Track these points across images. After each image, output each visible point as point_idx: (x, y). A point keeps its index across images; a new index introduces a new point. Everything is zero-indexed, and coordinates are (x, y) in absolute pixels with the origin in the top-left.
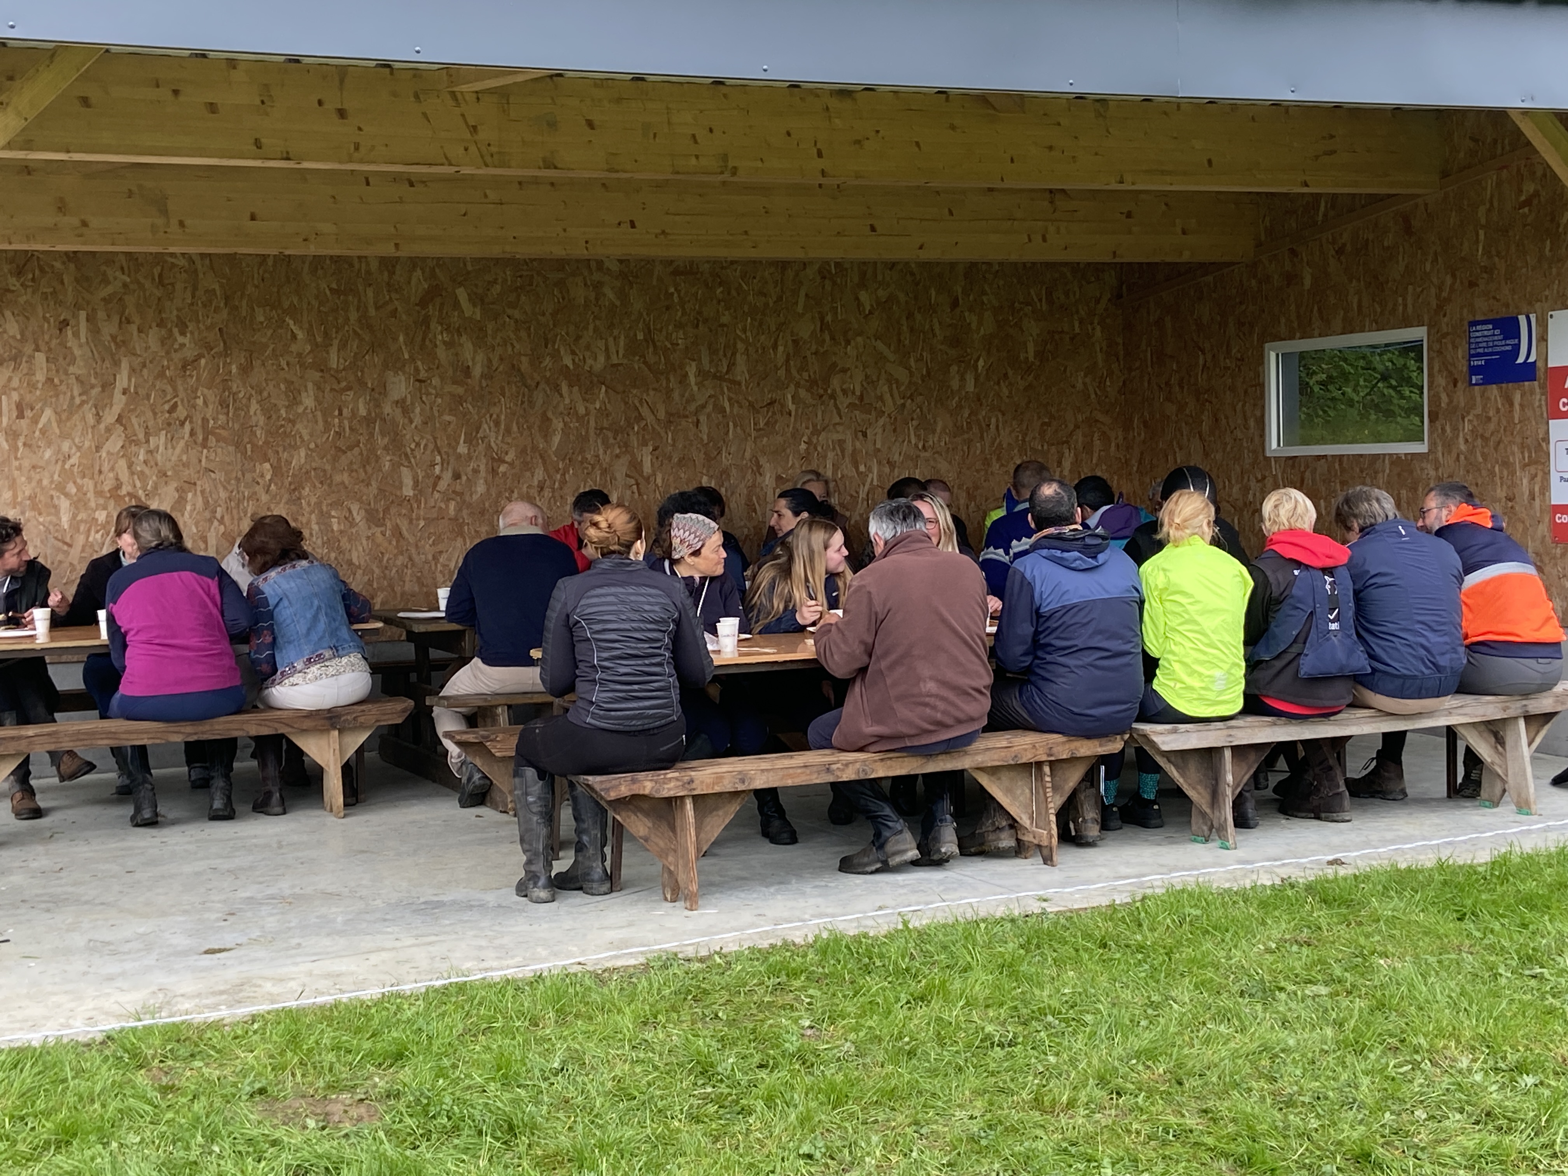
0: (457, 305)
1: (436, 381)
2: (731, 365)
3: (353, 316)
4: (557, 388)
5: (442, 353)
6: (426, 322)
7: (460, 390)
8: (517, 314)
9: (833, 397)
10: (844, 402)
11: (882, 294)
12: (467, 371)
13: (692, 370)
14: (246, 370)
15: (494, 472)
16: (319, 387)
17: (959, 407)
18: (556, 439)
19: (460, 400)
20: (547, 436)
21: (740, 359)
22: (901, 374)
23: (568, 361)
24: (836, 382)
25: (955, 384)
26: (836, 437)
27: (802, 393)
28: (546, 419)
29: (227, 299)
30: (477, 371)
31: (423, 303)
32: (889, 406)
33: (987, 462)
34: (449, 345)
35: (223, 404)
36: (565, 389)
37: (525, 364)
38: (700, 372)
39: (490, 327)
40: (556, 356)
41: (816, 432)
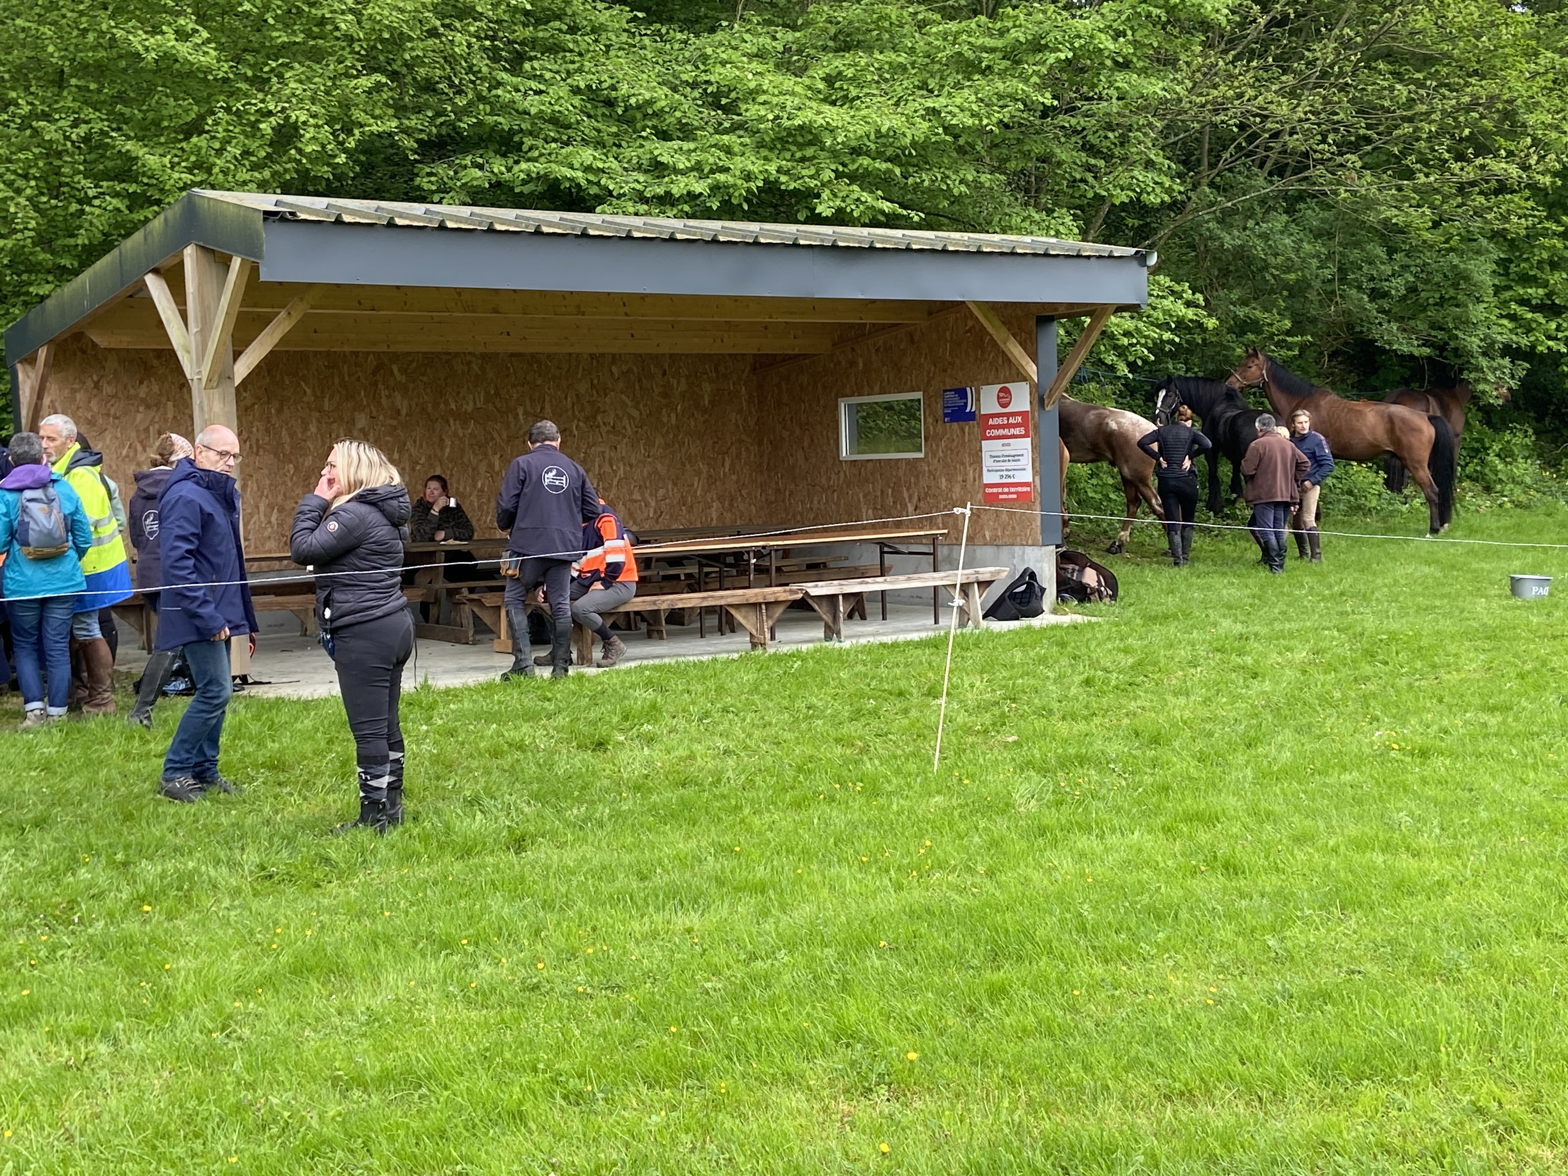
0: (392, 373)
1: (381, 418)
2: (542, 408)
3: (337, 381)
4: (447, 422)
5: (384, 401)
6: (375, 384)
7: (394, 423)
8: (425, 379)
9: (598, 426)
10: (604, 430)
11: (625, 368)
12: (398, 412)
13: (520, 411)
14: (280, 411)
15: (413, 469)
16: (319, 421)
17: (668, 432)
18: (448, 450)
19: (395, 428)
20: (442, 449)
21: (547, 405)
22: (636, 413)
23: (453, 406)
24: (599, 418)
25: (665, 419)
26: (600, 449)
27: (581, 424)
28: (442, 440)
29: (269, 371)
30: (404, 412)
31: (374, 373)
32: (629, 432)
33: (683, 464)
34: (389, 397)
35: (267, 431)
36: (452, 422)
37: (430, 409)
38: (526, 413)
39: (411, 386)
40: (447, 403)
41: (590, 447)
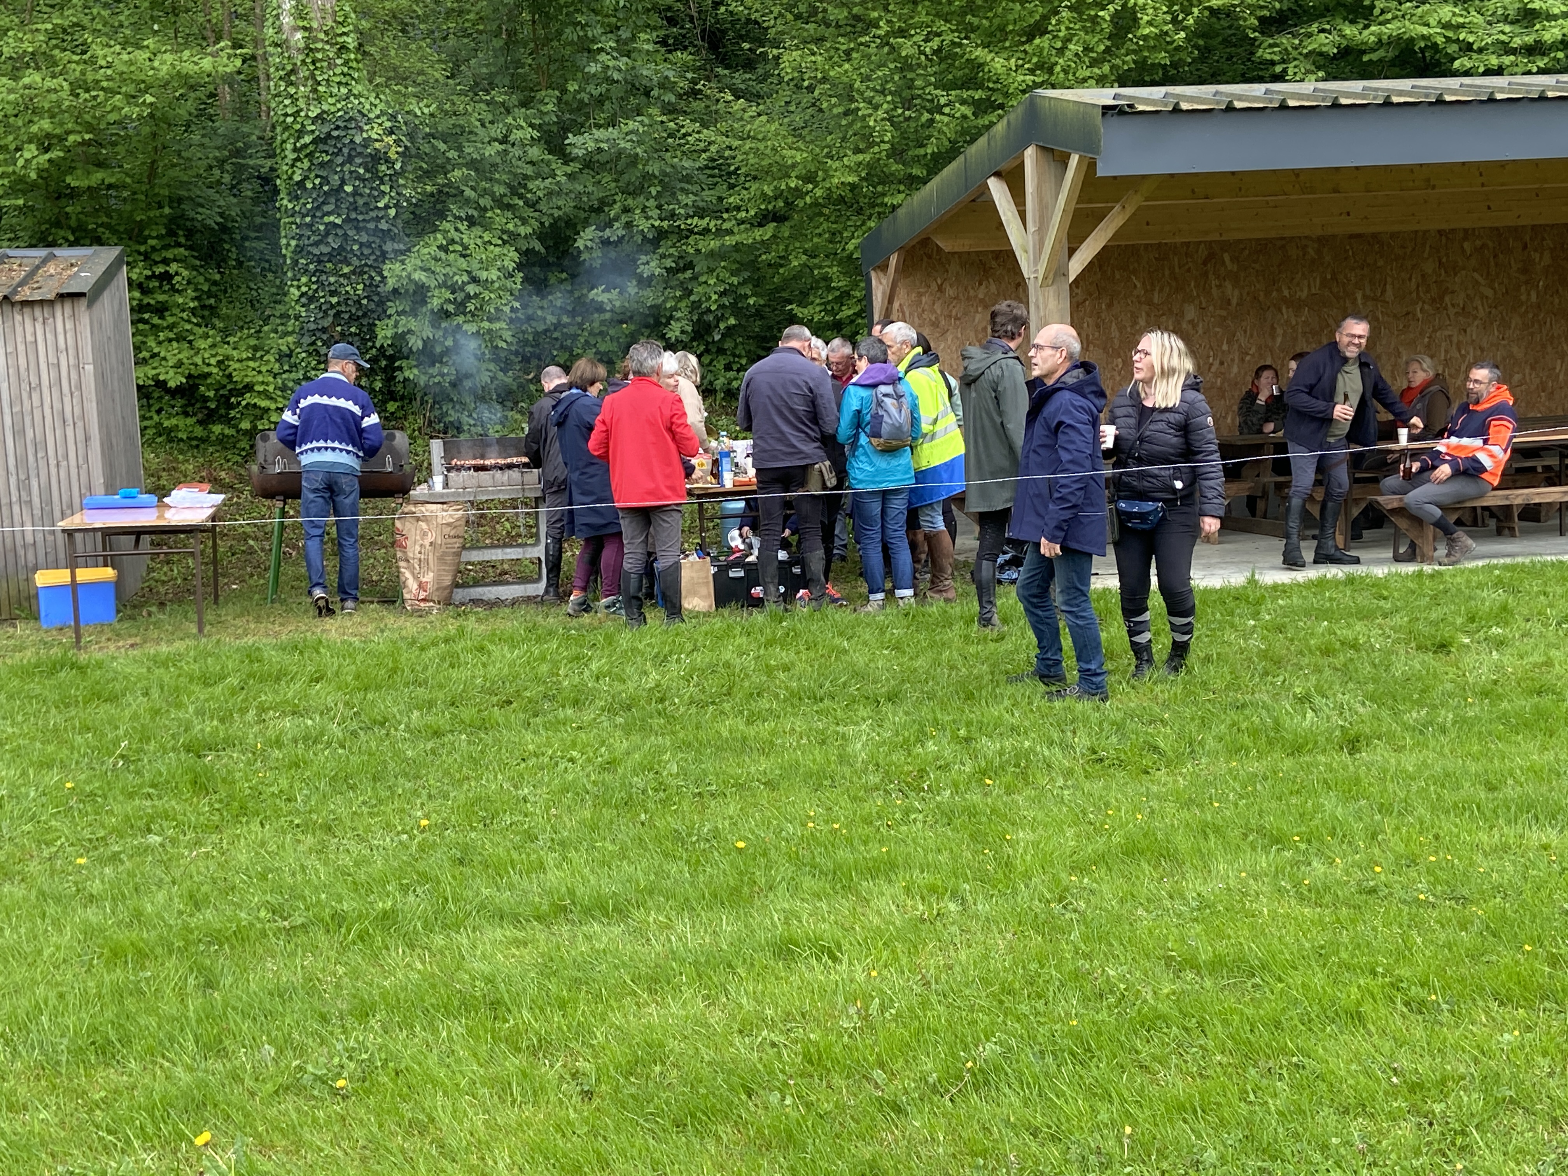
0: (1223, 263)
1: (1211, 308)
2: (1384, 291)
3: (1167, 272)
4: (1280, 310)
5: (1214, 291)
6: (1206, 274)
7: (1224, 313)
8: (1257, 266)
9: (1446, 309)
10: (1452, 311)
11: (1478, 243)
12: (1229, 303)
13: (1359, 296)
14: (1110, 306)
15: (1243, 360)
16: (1148, 315)
17: (1527, 312)
18: (1279, 340)
19: (1224, 318)
20: (1273, 338)
21: (1389, 287)
22: (1489, 292)
23: (1286, 293)
24: (1447, 299)
25: (1523, 298)
26: (1447, 333)
27: (1426, 307)
28: (1273, 328)
29: (1100, 267)
30: (1234, 301)
31: (1205, 263)
32: (1481, 313)
33: (1544, 346)
34: (1219, 286)
35: (1098, 326)
36: (1284, 310)
37: (1262, 297)
38: (1365, 297)
39: (1242, 274)
40: (1279, 290)
41: (1435, 331)
